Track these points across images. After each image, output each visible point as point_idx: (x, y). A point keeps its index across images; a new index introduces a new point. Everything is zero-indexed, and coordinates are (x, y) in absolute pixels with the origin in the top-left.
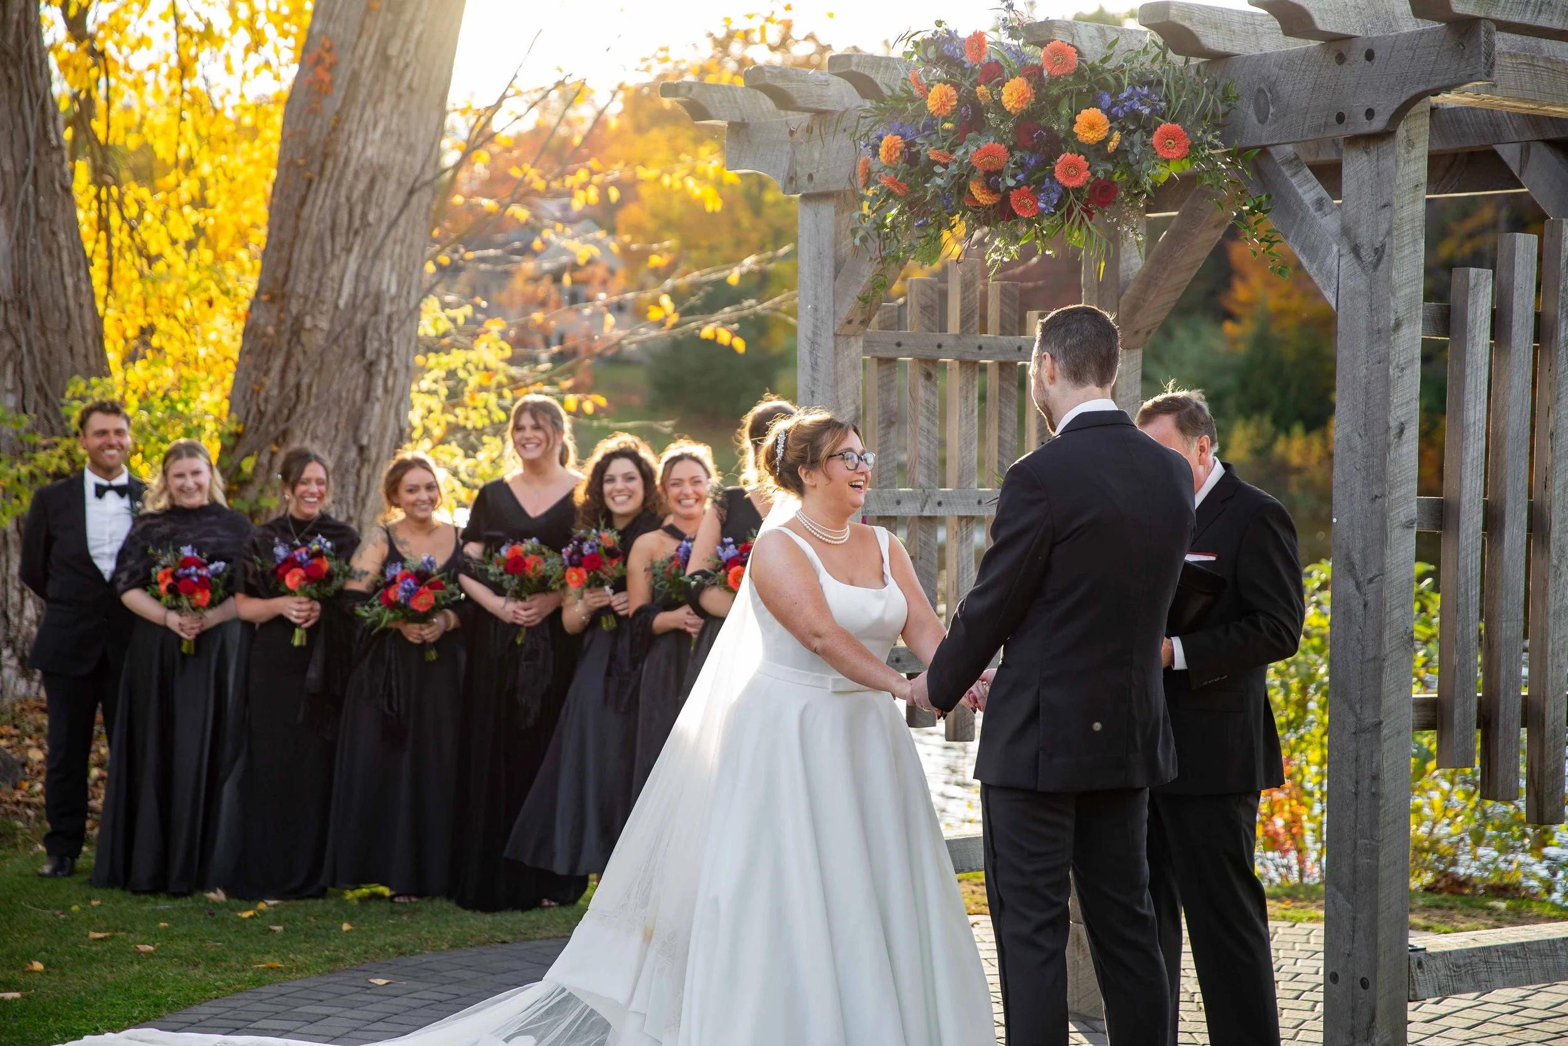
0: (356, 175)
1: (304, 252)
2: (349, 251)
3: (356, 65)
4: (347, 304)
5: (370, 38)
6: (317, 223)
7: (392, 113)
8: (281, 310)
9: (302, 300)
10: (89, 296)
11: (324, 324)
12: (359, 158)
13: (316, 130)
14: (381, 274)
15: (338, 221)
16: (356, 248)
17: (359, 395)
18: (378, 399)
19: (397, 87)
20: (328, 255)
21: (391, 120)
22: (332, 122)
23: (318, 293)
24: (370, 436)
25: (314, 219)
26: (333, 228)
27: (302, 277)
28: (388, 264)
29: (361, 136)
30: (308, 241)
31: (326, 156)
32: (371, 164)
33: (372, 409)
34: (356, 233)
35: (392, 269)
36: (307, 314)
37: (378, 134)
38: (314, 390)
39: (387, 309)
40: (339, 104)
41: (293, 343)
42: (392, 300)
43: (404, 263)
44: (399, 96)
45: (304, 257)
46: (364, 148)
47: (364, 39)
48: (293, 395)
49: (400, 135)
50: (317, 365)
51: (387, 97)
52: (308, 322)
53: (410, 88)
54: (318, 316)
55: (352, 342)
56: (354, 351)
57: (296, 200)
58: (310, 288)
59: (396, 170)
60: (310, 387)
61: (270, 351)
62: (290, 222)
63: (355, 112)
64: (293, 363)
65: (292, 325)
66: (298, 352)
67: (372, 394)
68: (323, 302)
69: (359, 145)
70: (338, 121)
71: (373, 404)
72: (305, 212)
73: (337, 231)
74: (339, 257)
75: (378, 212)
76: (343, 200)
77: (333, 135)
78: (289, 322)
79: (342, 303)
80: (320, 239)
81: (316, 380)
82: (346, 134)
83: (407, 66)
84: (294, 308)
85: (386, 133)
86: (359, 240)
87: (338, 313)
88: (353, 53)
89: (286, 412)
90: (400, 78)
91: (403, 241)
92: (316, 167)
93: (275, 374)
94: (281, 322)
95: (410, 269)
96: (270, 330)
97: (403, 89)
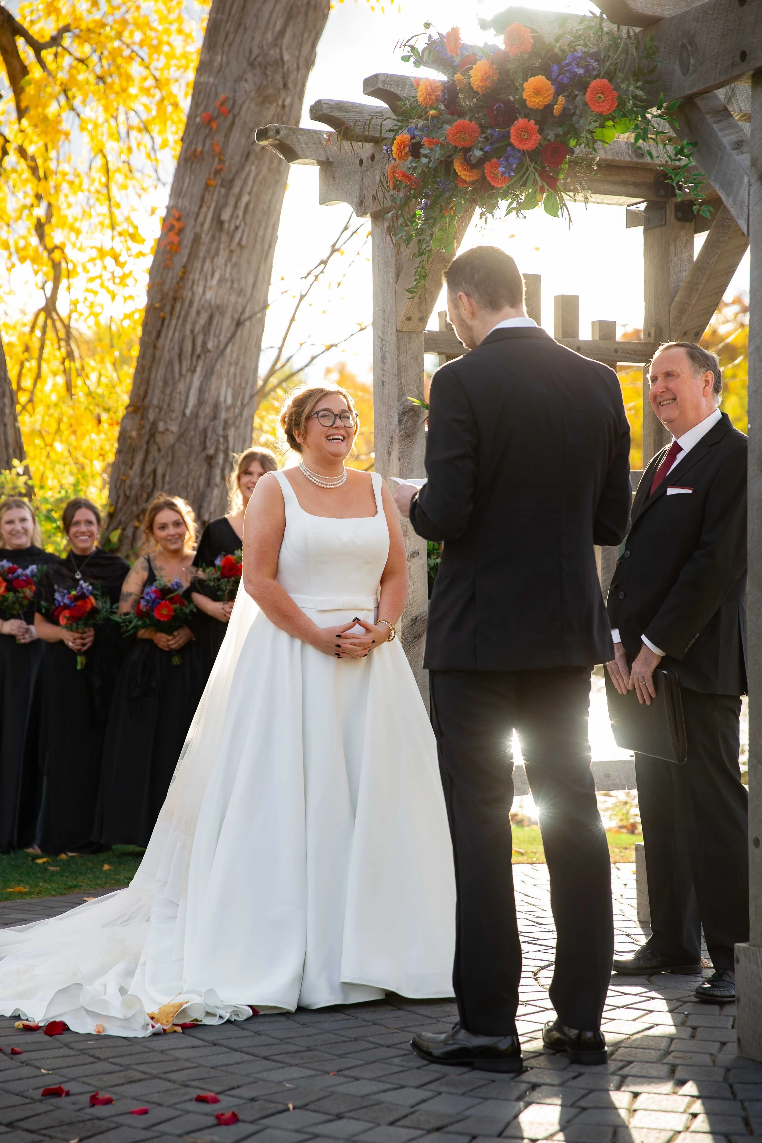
0: (198, 313)
1: (159, 374)
2: (193, 371)
3: (198, 229)
4: (192, 412)
5: (209, 208)
6: (169, 351)
7: (226, 265)
8: (142, 418)
9: (157, 410)
10: (12, 417)
11: (174, 428)
12: (200, 300)
13: (168, 281)
14: (218, 389)
15: (184, 349)
16: (199, 369)
17: (202, 482)
18: (216, 485)
19: (229, 245)
20: (177, 375)
21: (225, 271)
22: (180, 274)
23: (169, 405)
24: (210, 514)
25: (167, 348)
26: (180, 355)
27: (157, 392)
28: (225, 381)
29: (202, 283)
30: (162, 364)
31: (175, 299)
32: (210, 304)
33: (212, 493)
34: (199, 357)
35: (228, 384)
36: (161, 420)
37: (215, 281)
38: (167, 478)
39: (223, 415)
40: (185, 260)
41: (151, 443)
42: (228, 409)
43: (238, 381)
44: (231, 252)
45: (159, 377)
46: (204, 292)
47: (204, 209)
48: (150, 481)
49: (233, 282)
50: (169, 459)
51: (221, 252)
52: (161, 426)
53: (239, 244)
54: (169, 421)
55: (196, 442)
56: (198, 448)
57: (154, 335)
58: (164, 400)
59: (230, 309)
60: (164, 476)
61: (134, 450)
62: (150, 352)
63: (198, 265)
64: (150, 458)
65: (150, 429)
66: (154, 448)
67: (212, 481)
68: (173, 411)
69: (200, 290)
70: (184, 273)
71: (213, 489)
72: (160, 343)
73: (183, 357)
74: (185, 376)
75: (216, 341)
76: (188, 332)
77: (181, 284)
78: (148, 427)
79: (188, 412)
80: (171, 363)
81: (169, 470)
82: (190, 283)
83: (237, 228)
84: (151, 416)
85: (221, 280)
86: (201, 363)
87: (185, 419)
88: (196, 220)
89: (145, 496)
90: (232, 237)
91: (237, 364)
92: (168, 309)
93: (137, 467)
94: (142, 427)
95: (243, 385)
96: (134, 434)
97: (234, 246)
